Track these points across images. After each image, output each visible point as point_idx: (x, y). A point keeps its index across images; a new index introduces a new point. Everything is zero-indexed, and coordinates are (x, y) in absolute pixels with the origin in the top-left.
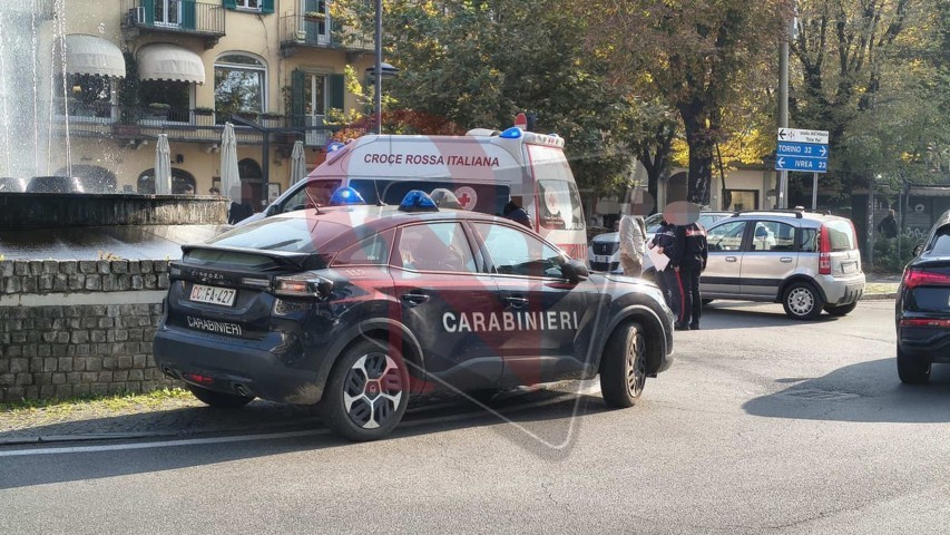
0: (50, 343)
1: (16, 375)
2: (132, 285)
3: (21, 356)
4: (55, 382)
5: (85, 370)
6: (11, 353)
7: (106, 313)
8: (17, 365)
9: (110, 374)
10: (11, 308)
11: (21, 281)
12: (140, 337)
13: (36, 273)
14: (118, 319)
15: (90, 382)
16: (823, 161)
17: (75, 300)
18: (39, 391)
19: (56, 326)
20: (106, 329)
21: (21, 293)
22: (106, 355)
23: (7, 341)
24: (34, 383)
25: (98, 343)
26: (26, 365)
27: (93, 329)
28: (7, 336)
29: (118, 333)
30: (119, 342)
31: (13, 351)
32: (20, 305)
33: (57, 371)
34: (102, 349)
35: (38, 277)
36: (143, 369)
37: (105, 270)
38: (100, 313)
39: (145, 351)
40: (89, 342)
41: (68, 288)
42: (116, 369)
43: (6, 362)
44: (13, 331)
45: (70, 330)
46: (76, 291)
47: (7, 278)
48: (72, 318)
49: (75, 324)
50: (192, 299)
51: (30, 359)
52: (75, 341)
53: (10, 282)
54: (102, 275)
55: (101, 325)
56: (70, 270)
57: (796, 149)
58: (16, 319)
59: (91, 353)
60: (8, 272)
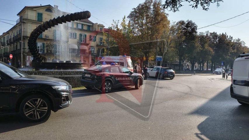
2: (78, 74)
5: (72, 84)
7: (75, 77)
12: (79, 80)
15: (73, 86)
17: (71, 76)
19: (68, 79)
29: (76, 80)
32: (64, 76)
34: (74, 82)
35: (66, 73)
36: (79, 84)
37: (75, 72)
39: (79, 82)
41: (70, 74)
50: (85, 76)
52: (71, 81)
53: (63, 74)
55: (74, 79)
56: (70, 72)
57: (158, 58)
59: (73, 82)
60: (63, 72)
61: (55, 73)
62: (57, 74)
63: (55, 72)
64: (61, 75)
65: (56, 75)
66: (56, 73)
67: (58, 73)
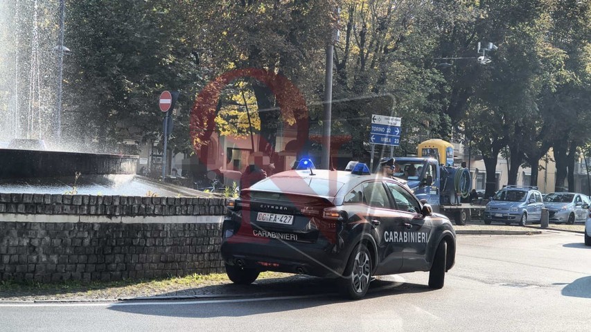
0: (135, 246)
1: (117, 264)
2: (176, 212)
3: (120, 253)
4: (137, 269)
5: (152, 262)
6: (115, 252)
7: (164, 228)
8: (118, 259)
9: (164, 264)
10: (117, 224)
11: (123, 208)
12: (178, 243)
13: (130, 204)
14: (169, 232)
15: (153, 269)
16: (397, 138)
17: (149, 220)
18: (128, 275)
19: (139, 236)
20: (163, 238)
21: (122, 215)
22: (163, 254)
23: (114, 244)
24: (126, 270)
25: (159, 246)
26: (123, 258)
27: (157, 237)
28: (114, 241)
29: (168, 241)
30: (168, 246)
31: (117, 249)
32: (121, 223)
33: (138, 263)
34: (160, 250)
35: (132, 206)
36: (178, 262)
37: (164, 203)
38: (161, 228)
39: (180, 251)
40: (154, 245)
41: (145, 213)
42: (166, 262)
43: (113, 257)
44: (118, 238)
45: (145, 237)
46: (149, 215)
47: (116, 206)
48: (147, 231)
49: (148, 234)
50: (258, 220)
51: (125, 255)
52: (148, 245)
53: (118, 209)
54: (163, 205)
55: (161, 235)
56: (148, 202)
57: (382, 130)
58: (119, 231)
59: (155, 252)
60: (117, 203)
61: (83, 204)
62: (93, 210)
63: (86, 202)
64: (110, 216)
65: (89, 214)
66: (89, 206)
67: (97, 205)
